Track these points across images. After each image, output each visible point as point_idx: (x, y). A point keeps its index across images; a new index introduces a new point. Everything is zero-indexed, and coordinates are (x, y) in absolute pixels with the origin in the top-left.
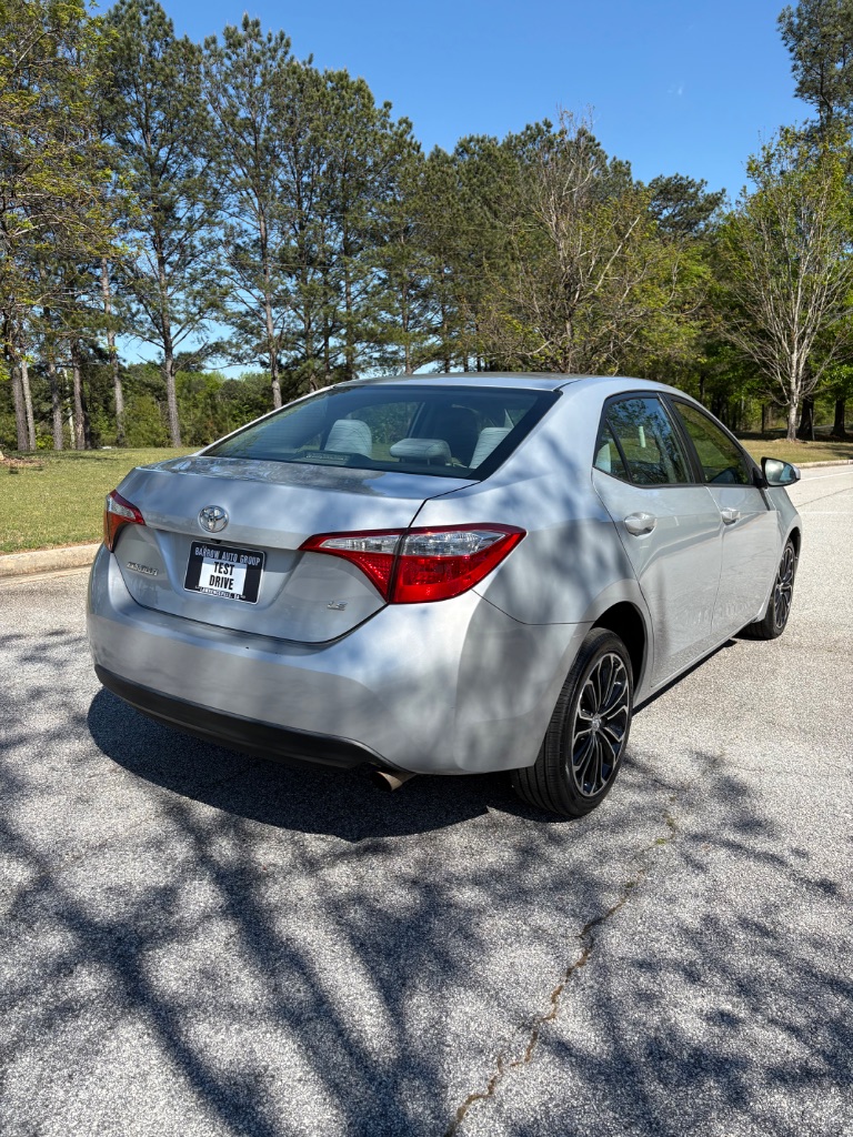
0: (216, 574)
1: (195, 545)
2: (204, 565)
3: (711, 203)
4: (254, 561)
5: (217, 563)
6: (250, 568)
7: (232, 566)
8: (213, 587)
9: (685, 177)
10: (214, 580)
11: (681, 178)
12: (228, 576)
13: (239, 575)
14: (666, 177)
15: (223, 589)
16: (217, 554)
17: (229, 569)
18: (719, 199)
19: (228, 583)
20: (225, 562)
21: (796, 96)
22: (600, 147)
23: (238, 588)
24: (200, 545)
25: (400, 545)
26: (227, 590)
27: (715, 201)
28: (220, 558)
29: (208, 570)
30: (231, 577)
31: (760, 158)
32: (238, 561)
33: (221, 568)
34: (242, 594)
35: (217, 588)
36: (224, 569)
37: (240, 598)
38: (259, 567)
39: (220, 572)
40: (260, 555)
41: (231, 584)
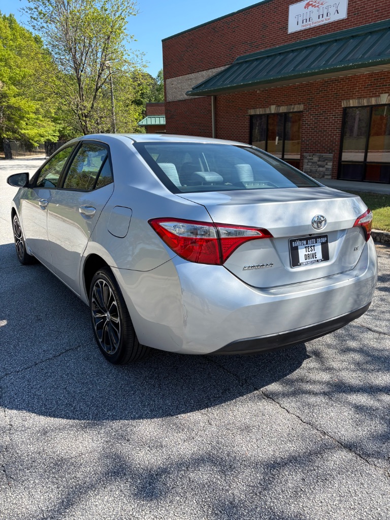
0: (307, 253)
1: (292, 241)
2: (300, 251)
4: (324, 240)
5: (306, 247)
6: (322, 244)
7: (314, 246)
8: (307, 260)
10: (307, 257)
12: (313, 252)
13: (318, 249)
15: (312, 260)
16: (305, 242)
17: (313, 248)
19: (314, 255)
20: (310, 245)
23: (319, 256)
24: (295, 241)
26: (315, 259)
28: (307, 244)
29: (302, 253)
32: (316, 242)
33: (309, 249)
34: (321, 258)
35: (309, 260)
36: (310, 249)
37: (322, 261)
38: (327, 242)
39: (309, 251)
40: (326, 236)
41: (315, 255)
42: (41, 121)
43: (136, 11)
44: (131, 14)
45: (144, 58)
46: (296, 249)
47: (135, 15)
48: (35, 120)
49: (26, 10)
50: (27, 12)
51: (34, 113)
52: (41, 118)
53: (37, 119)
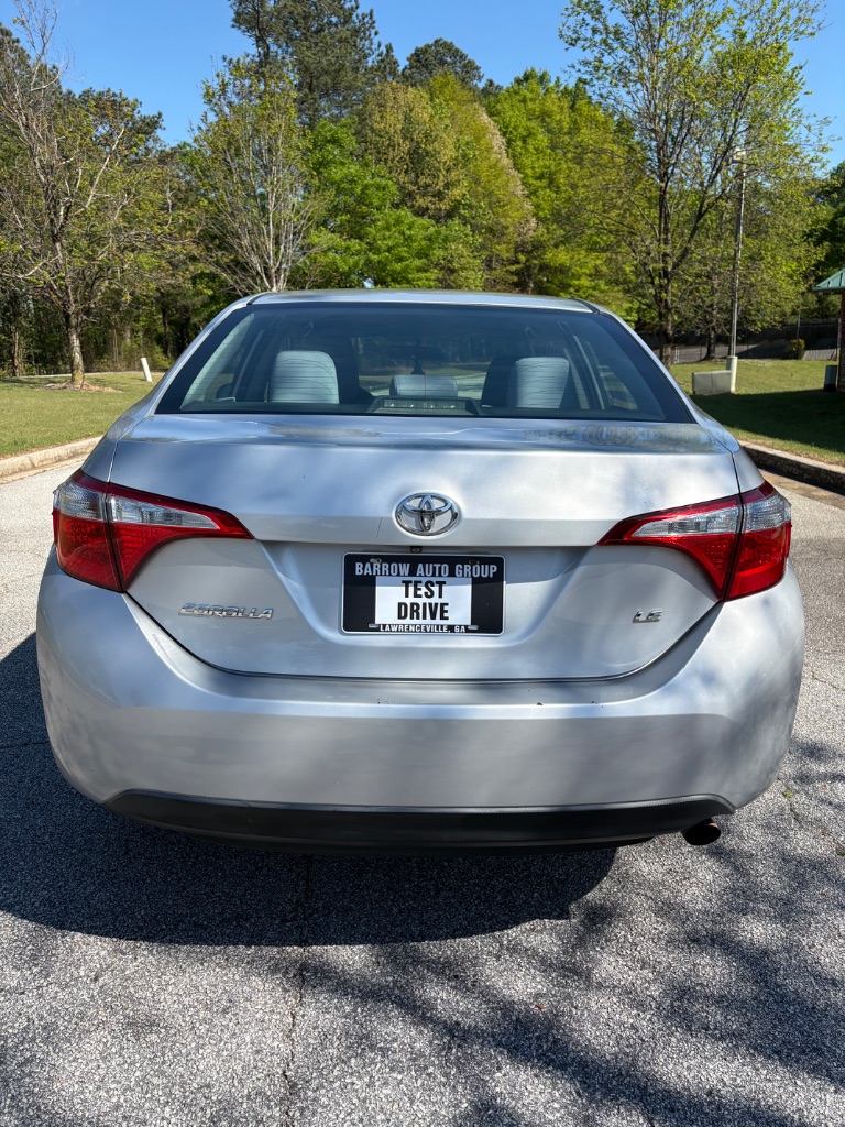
0: (411, 599)
1: (350, 561)
2: (379, 590)
3: (148, 125)
4: (486, 571)
5: (407, 584)
6: (476, 582)
7: (441, 584)
8: (408, 621)
9: (118, 92)
10: (407, 610)
11: (114, 95)
12: (435, 599)
13: (459, 598)
14: (97, 91)
15: (421, 621)
16: (405, 569)
18: (157, 122)
19: (439, 610)
20: (425, 579)
21: (233, 26)
22: (20, 45)
23: (460, 615)
24: (365, 559)
25: (741, 519)
26: (438, 621)
27: (152, 125)
28: (413, 572)
29: (388, 598)
30: (440, 601)
31: (215, 85)
32: (452, 574)
33: (416, 589)
34: (469, 623)
35: (415, 621)
36: (424, 589)
37: (467, 631)
38: (498, 578)
39: (416, 595)
40: (499, 562)
41: (443, 611)
42: (602, 291)
43: (815, 25)
44: (802, 33)
45: (827, 132)
46: (370, 582)
47: (812, 34)
48: (590, 291)
49: (578, 67)
50: (579, 70)
51: (590, 276)
52: (603, 287)
53: (594, 289)
